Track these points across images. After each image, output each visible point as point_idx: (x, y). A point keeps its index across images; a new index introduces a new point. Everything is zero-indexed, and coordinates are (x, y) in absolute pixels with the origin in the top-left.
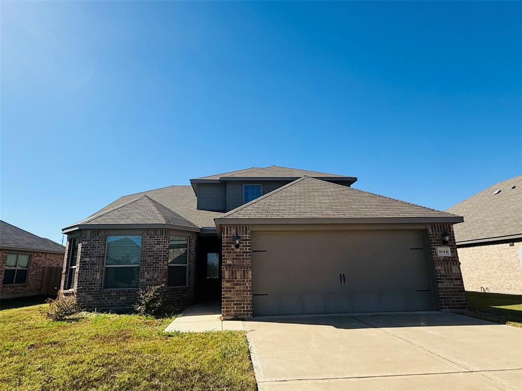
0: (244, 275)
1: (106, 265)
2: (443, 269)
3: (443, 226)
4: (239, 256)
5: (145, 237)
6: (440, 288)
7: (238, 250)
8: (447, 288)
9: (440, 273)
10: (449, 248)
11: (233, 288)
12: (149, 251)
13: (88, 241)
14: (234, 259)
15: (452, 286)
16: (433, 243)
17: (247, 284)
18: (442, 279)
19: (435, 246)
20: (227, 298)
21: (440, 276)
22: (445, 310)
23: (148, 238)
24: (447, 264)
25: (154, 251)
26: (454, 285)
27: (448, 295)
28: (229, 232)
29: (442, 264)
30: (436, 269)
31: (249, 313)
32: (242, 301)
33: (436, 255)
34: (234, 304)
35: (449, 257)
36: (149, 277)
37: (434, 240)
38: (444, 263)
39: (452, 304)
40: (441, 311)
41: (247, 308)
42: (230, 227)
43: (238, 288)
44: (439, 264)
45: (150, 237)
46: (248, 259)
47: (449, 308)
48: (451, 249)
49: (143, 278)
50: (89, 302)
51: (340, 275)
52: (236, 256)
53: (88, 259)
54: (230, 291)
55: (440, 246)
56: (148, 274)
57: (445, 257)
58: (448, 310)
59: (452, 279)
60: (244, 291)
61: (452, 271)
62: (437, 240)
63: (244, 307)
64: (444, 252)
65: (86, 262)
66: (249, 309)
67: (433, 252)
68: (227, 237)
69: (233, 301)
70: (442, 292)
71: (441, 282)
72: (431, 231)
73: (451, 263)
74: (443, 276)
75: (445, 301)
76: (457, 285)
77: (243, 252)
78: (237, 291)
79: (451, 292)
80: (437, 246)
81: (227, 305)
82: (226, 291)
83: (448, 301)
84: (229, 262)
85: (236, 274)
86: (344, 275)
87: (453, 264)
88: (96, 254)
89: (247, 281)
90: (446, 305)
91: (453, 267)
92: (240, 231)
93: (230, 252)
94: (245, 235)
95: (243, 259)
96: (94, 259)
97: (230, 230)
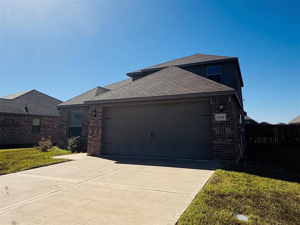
0: (98, 132)
1: (69, 125)
2: (218, 130)
3: (223, 98)
4: (96, 121)
5: (84, 111)
6: (214, 144)
7: (96, 118)
8: (220, 144)
9: (216, 133)
10: (225, 115)
11: (93, 139)
12: (85, 118)
13: (62, 113)
14: (94, 123)
15: (224, 143)
16: (213, 111)
17: (99, 137)
18: (216, 137)
19: (214, 113)
20: (90, 144)
21: (216, 135)
22: (217, 160)
23: (85, 111)
24: (222, 126)
25: (87, 118)
26: (226, 142)
27: (220, 149)
28: (92, 108)
29: (217, 126)
30: (213, 130)
31: (99, 152)
32: (96, 146)
33: (214, 120)
34: (93, 147)
35: (224, 121)
36: (85, 132)
37: (214, 109)
38: (220, 126)
39: (222, 156)
40: (213, 160)
41: (98, 150)
42: (93, 106)
43: (94, 139)
44: (215, 126)
45: (86, 111)
46: (100, 123)
47: (219, 159)
48: (227, 115)
49: (83, 133)
50: (62, 144)
51: (152, 133)
52: (95, 121)
53: (61, 123)
54: (91, 140)
55: (218, 113)
56: (85, 131)
57: (221, 121)
58: (218, 160)
59: (225, 138)
60: (97, 140)
61: (225, 132)
62: (216, 109)
63: (97, 149)
64: (222, 118)
65: (60, 124)
66: (99, 150)
67: (212, 117)
68: (91, 111)
69: (92, 146)
70: (215, 147)
71: (216, 140)
72: (212, 102)
73: (225, 126)
74: (218, 135)
75: (217, 154)
76: (228, 142)
77: (98, 119)
78: (94, 140)
79: (223, 147)
80: (216, 113)
81: (89, 147)
82: (89, 140)
83: (219, 154)
84: (92, 125)
85: (94, 131)
86: (154, 133)
87: (227, 126)
88: (64, 120)
89: (99, 135)
90: (218, 156)
91: (227, 129)
92: (97, 107)
93: (92, 119)
94: (99, 110)
95: (98, 123)
96: (64, 123)
97: (93, 107)
